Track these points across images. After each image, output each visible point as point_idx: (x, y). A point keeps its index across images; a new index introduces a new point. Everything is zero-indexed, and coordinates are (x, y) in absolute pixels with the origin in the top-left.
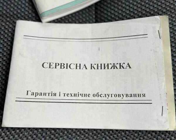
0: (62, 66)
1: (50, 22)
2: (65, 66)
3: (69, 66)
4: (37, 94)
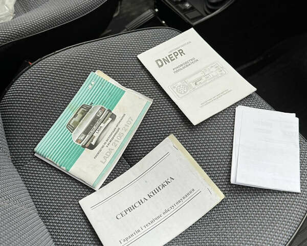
0: (130, 209)
1: (101, 187)
2: (132, 208)
3: (134, 207)
4: (127, 239)
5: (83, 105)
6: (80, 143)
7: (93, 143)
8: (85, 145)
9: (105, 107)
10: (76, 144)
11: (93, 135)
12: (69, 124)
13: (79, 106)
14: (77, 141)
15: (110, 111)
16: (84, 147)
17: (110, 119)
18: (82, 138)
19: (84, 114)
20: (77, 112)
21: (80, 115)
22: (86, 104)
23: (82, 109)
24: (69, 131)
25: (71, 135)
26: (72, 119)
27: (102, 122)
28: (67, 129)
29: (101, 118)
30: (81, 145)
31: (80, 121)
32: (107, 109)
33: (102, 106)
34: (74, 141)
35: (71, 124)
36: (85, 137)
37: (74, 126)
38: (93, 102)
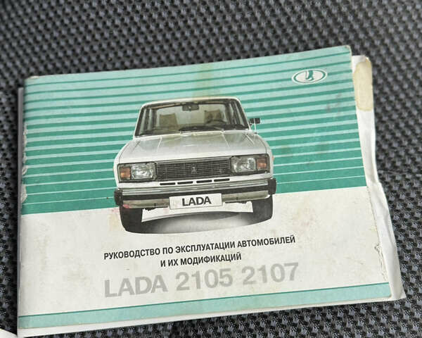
5: (233, 101)
6: (123, 180)
7: (147, 216)
8: (127, 198)
9: (272, 165)
10: (112, 174)
11: (167, 196)
12: (155, 108)
13: (224, 94)
14: (123, 167)
15: (272, 187)
16: (119, 198)
17: (248, 207)
18: (139, 174)
19: (212, 123)
20: (204, 102)
21: (198, 116)
22: (244, 106)
23: (222, 107)
24: (135, 124)
25: (130, 138)
26: (175, 105)
27: (223, 192)
28: (137, 115)
29: (232, 179)
30: (120, 186)
31: (184, 129)
32: (271, 175)
33: (269, 152)
34: (116, 162)
35: (159, 112)
36: (149, 180)
37: (158, 125)
38: (262, 122)
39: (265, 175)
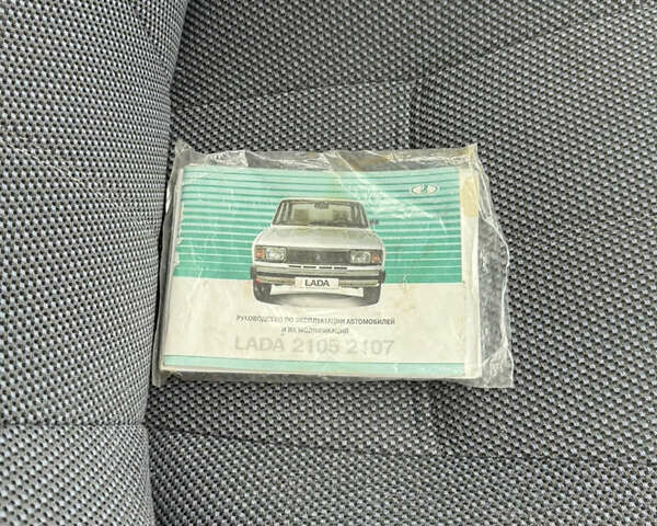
5: (358, 205)
6: (259, 259)
7: (275, 290)
8: (260, 274)
9: (384, 260)
10: (250, 253)
11: (293, 276)
12: (291, 203)
13: (351, 197)
14: (260, 248)
15: (382, 277)
16: (254, 274)
17: (360, 293)
18: (272, 255)
19: (339, 221)
20: (333, 203)
21: (327, 214)
22: (367, 209)
23: (348, 209)
24: (274, 214)
25: (268, 225)
26: (310, 202)
27: (341, 278)
28: (276, 207)
29: (349, 268)
30: (255, 263)
31: (314, 223)
32: (383, 268)
33: (383, 249)
34: (255, 243)
35: (294, 207)
36: (281, 262)
37: (292, 217)
38: (381, 223)
39: (378, 268)
